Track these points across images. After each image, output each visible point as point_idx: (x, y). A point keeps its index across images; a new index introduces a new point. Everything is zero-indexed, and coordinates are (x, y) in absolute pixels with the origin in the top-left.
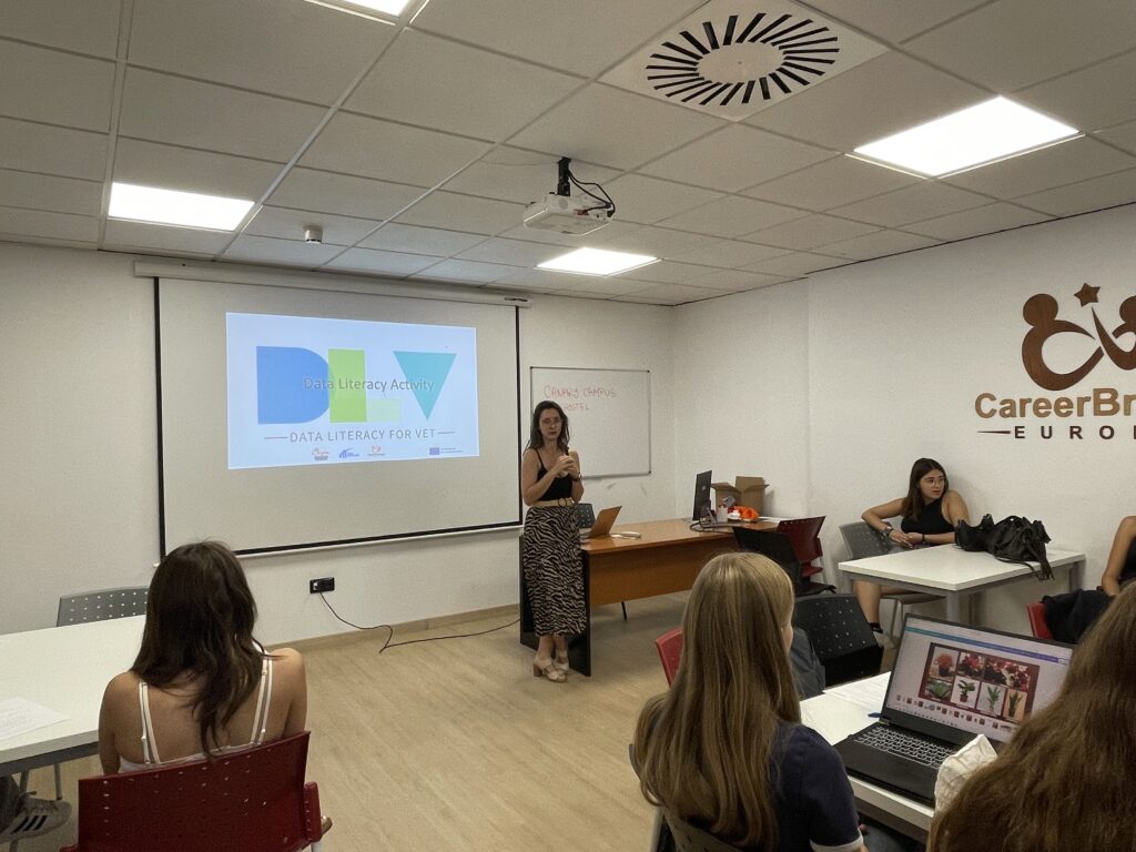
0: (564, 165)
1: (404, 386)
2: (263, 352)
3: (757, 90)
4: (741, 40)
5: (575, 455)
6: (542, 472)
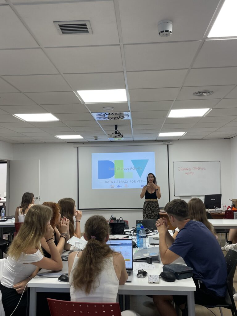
1: (134, 169)
2: (100, 162)
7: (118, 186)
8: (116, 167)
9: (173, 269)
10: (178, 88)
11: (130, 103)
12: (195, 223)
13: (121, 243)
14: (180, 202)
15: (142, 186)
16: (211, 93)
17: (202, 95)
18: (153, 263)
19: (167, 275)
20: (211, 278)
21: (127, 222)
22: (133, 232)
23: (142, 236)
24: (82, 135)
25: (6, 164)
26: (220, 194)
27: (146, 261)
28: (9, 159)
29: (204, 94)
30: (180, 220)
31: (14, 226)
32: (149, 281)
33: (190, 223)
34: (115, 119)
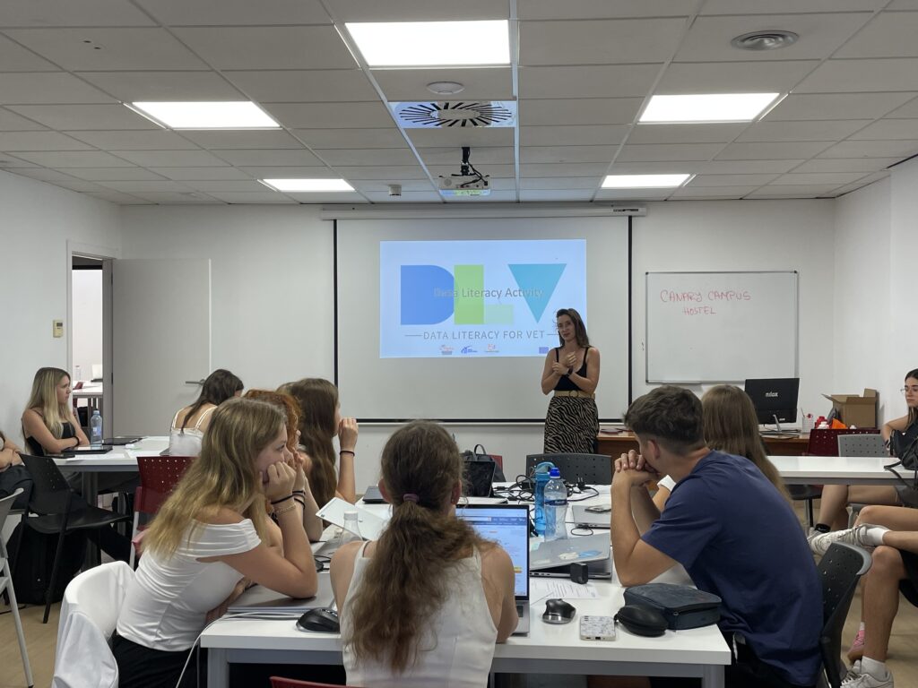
1: (516, 293)
2: (406, 270)
7: (465, 350)
8: (460, 284)
9: (658, 598)
10: (685, 20)
11: (519, 70)
12: (728, 461)
13: (493, 518)
14: (677, 394)
15: (542, 350)
16: (790, 38)
17: (759, 47)
18: (590, 582)
19: (640, 616)
20: (771, 630)
21: (499, 459)
22: (518, 488)
23: (552, 498)
24: (349, 180)
25: (101, 271)
26: (793, 377)
27: (568, 575)
28: (111, 256)
29: (766, 41)
30: (679, 453)
31: (137, 470)
32: (584, 634)
33: (709, 459)
34: (463, 124)
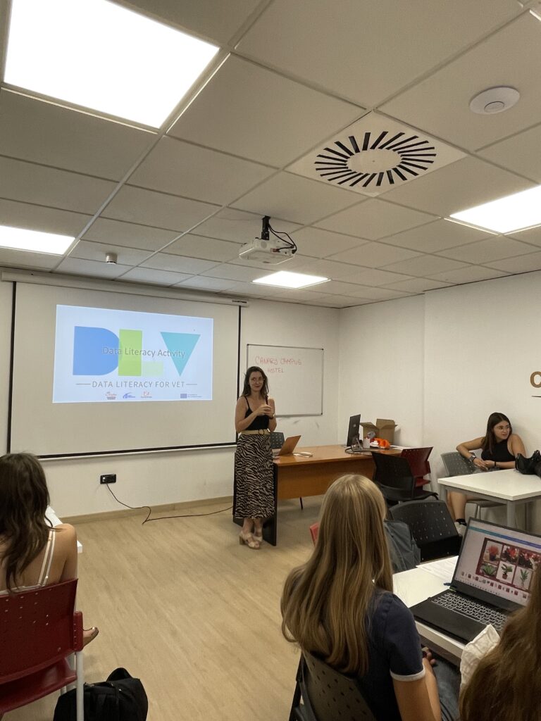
0: (266, 220)
1: (166, 354)
2: (78, 330)
3: (385, 178)
4: (373, 147)
5: (272, 402)
6: (249, 412)
